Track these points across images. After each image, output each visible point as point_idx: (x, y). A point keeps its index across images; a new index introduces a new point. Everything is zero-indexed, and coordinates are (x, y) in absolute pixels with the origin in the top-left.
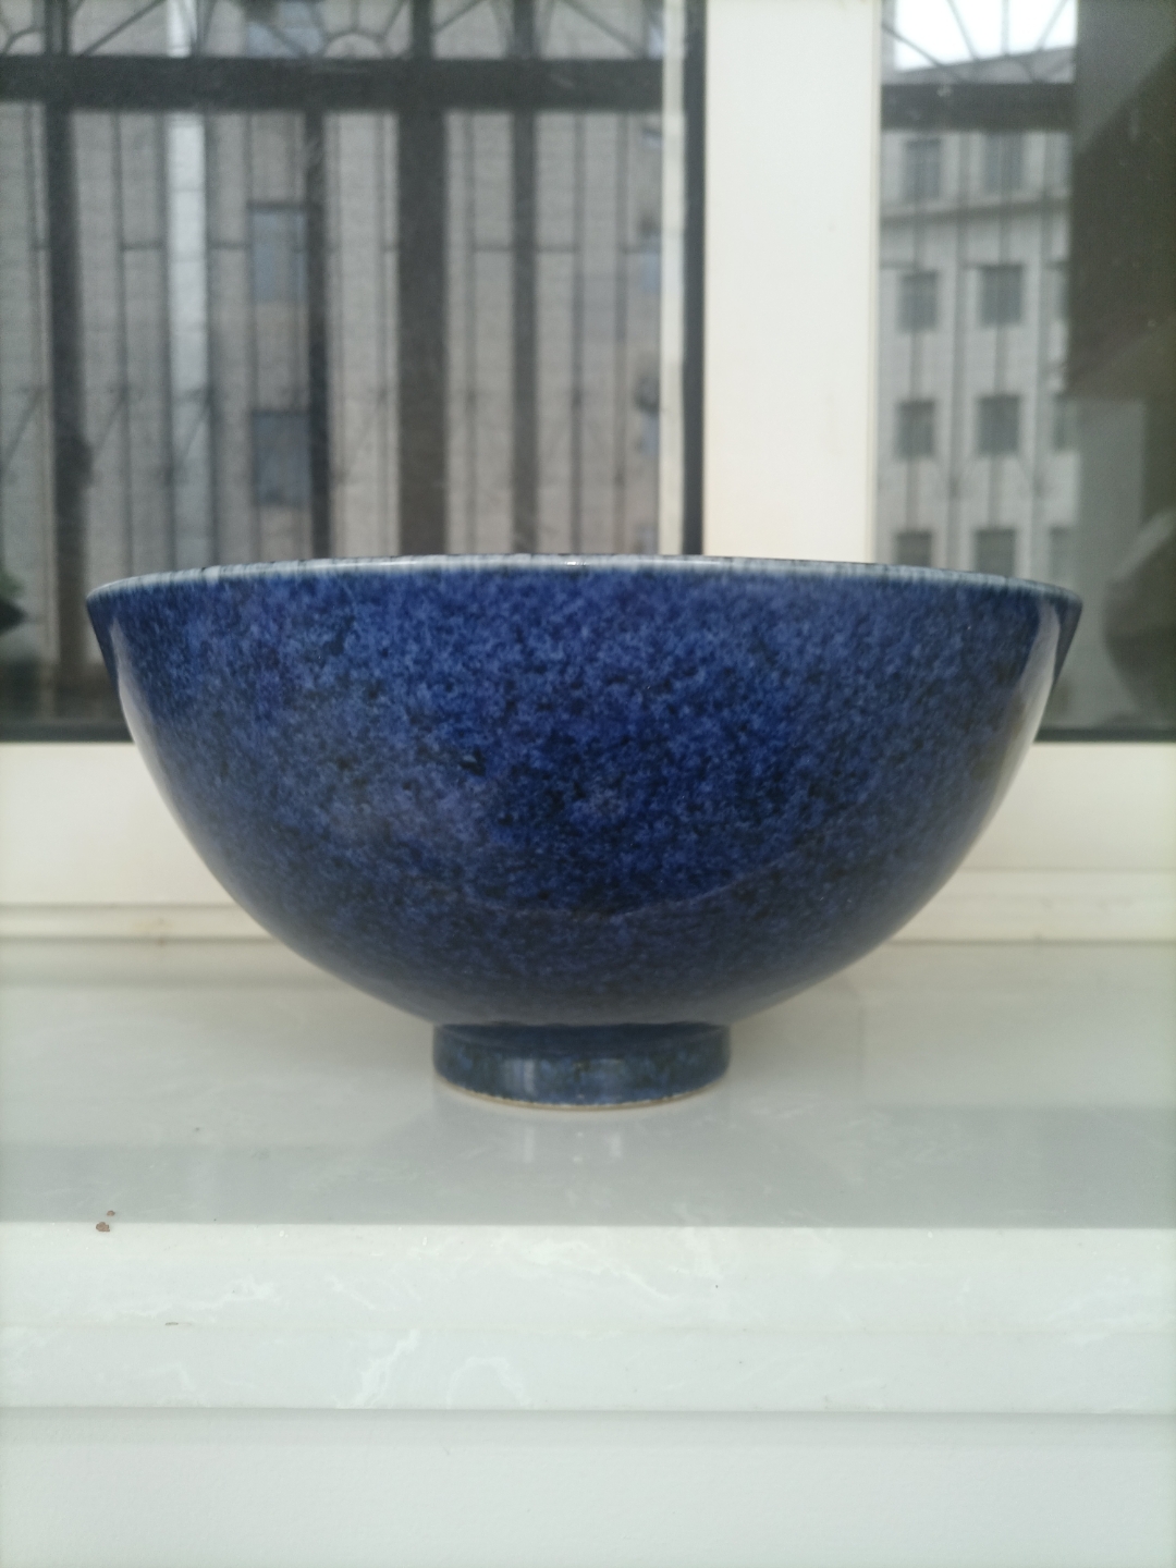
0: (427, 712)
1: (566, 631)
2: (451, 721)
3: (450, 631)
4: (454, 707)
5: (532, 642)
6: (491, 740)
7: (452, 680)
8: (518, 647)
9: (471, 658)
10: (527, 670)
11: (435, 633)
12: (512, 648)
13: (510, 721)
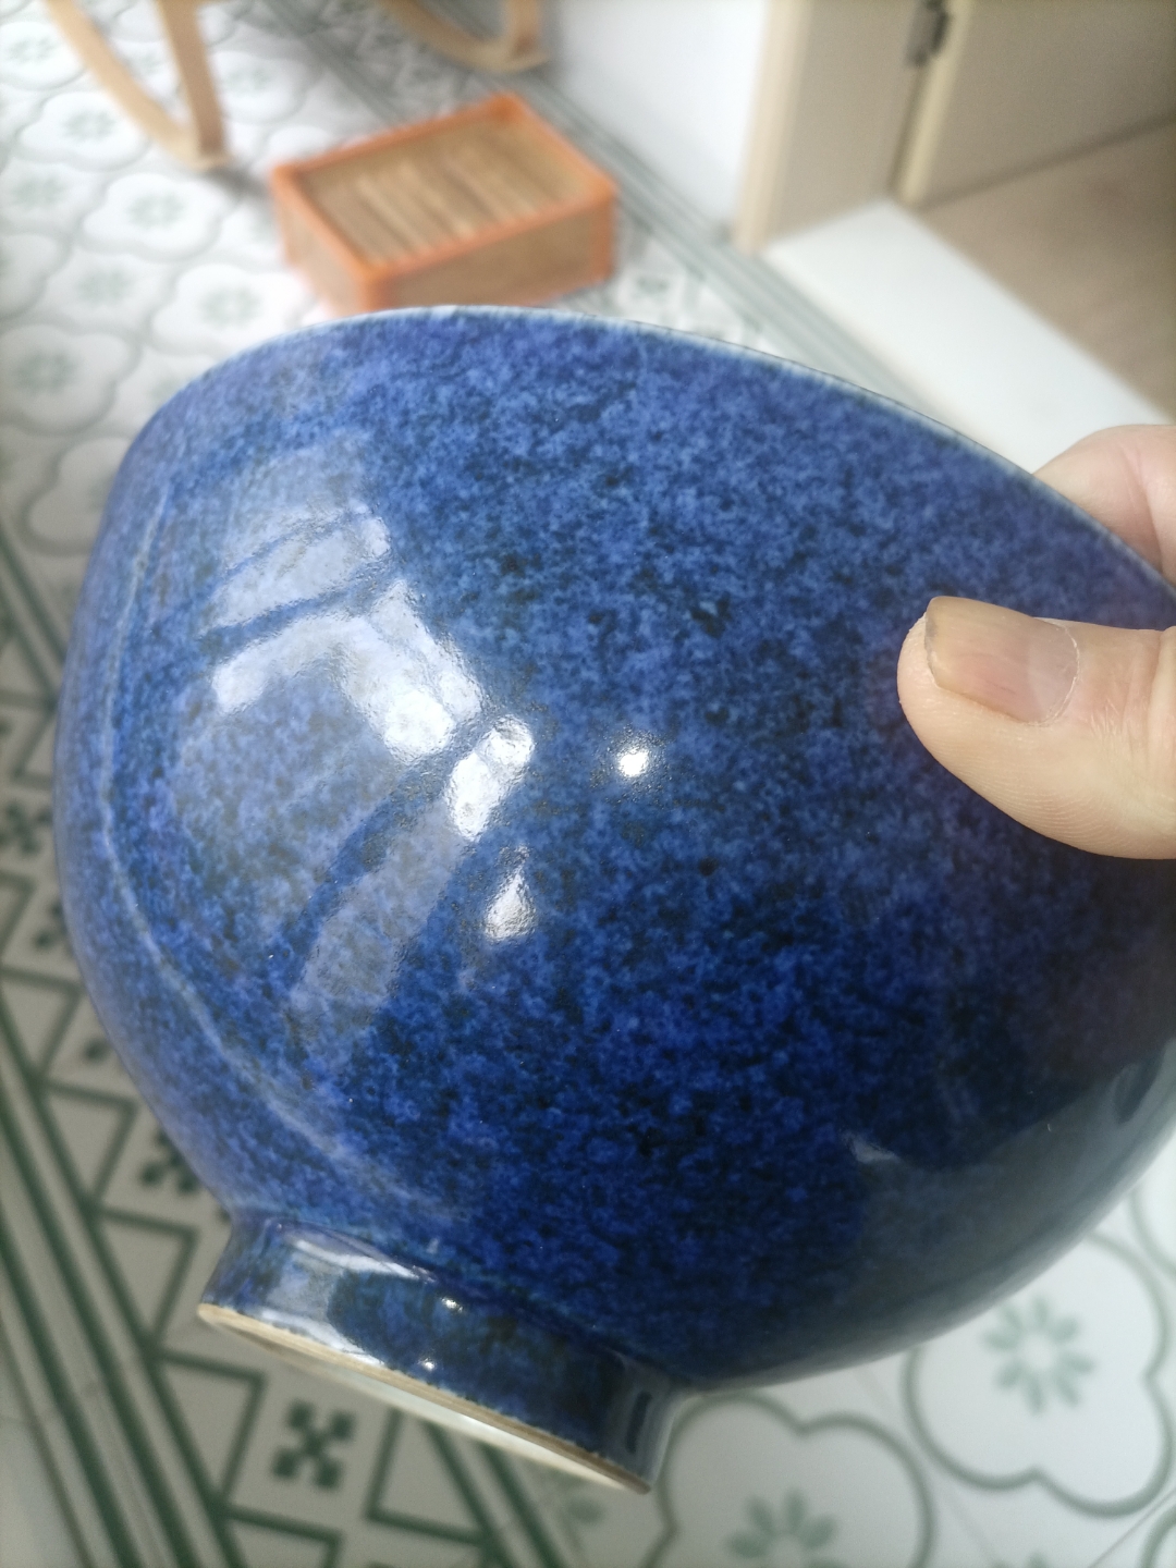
0: (679, 526)
1: (908, 501)
2: (708, 548)
3: (760, 439)
4: (722, 533)
5: (859, 493)
6: (752, 593)
7: (735, 497)
8: (840, 492)
9: (774, 480)
10: (839, 523)
11: (739, 433)
12: (831, 490)
13: (788, 579)
